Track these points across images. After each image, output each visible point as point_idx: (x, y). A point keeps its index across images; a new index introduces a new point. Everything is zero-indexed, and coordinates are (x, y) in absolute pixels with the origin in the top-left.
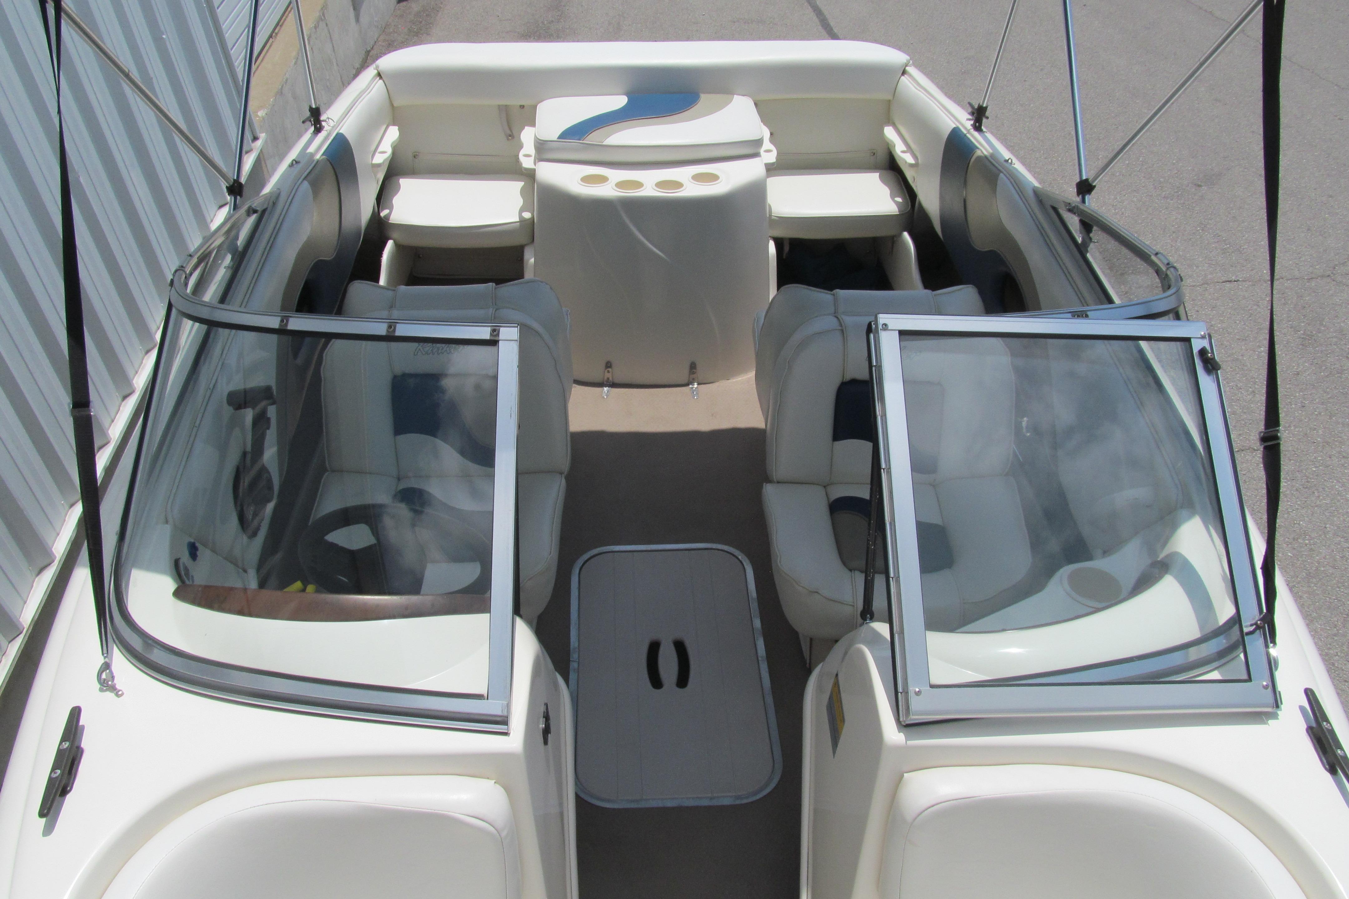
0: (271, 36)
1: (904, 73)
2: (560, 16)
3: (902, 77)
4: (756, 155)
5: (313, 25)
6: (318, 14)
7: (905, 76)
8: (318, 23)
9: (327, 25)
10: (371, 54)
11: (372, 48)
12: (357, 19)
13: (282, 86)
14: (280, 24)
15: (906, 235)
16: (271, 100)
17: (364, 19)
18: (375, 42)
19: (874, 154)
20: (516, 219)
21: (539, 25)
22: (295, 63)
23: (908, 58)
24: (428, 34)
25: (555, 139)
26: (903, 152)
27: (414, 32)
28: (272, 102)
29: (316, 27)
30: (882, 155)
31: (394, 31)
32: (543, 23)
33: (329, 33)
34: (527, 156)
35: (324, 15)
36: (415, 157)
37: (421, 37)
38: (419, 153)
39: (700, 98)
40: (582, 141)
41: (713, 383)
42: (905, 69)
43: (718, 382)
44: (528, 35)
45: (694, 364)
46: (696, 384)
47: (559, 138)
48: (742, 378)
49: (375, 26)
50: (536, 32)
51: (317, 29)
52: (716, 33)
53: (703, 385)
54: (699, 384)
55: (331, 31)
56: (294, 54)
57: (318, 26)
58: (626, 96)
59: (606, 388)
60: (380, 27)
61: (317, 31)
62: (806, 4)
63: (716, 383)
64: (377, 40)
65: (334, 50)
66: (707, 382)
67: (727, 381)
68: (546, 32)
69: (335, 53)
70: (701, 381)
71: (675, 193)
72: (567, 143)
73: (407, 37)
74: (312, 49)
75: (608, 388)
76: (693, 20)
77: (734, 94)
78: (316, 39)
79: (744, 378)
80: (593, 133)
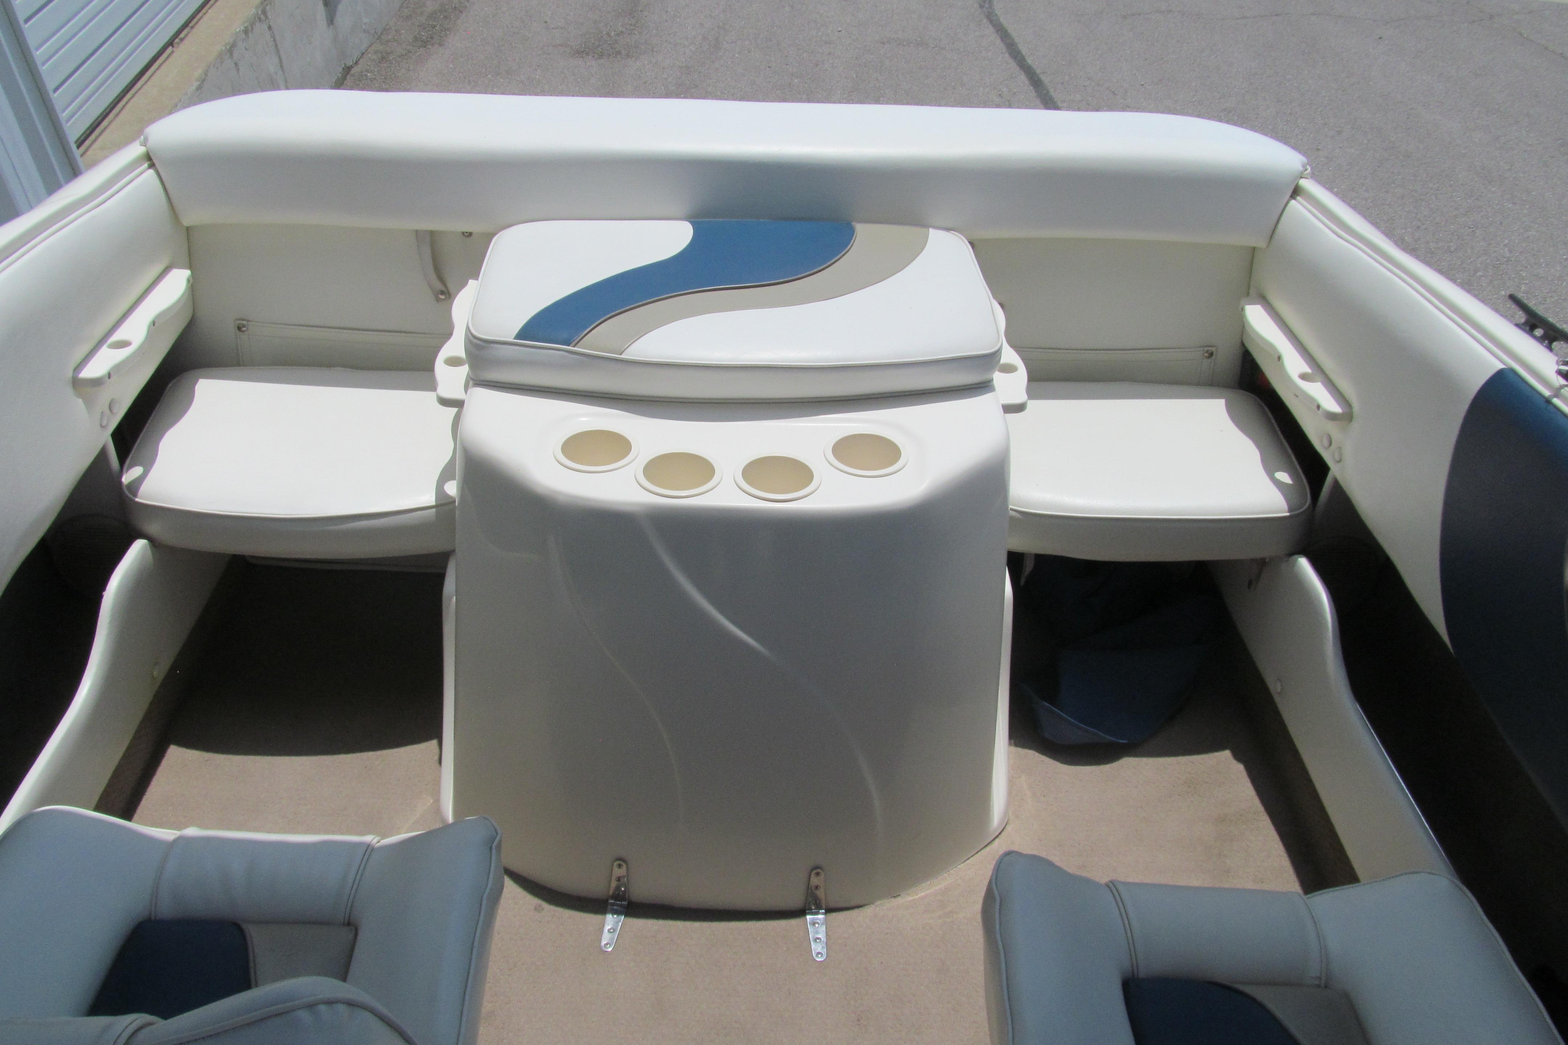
0: (170, 43)
1: (1296, 192)
2: (635, 25)
3: (1293, 202)
4: (983, 387)
5: (242, 28)
6: (254, 11)
7: (1299, 198)
8: (252, 24)
9: (270, 28)
10: (352, 72)
11: (356, 63)
12: (331, 20)
14: (191, 25)
15: (1304, 563)
17: (344, 19)
18: (363, 54)
19: (1211, 354)
20: (428, 498)
22: (199, 88)
23: (1304, 160)
25: (511, 339)
26: (1304, 377)
27: (421, 41)
29: (246, 32)
30: (1226, 357)
31: (394, 39)
32: (608, 34)
33: (275, 41)
34: (453, 362)
35: (264, 12)
36: (239, 328)
37: (430, 49)
38: (248, 321)
39: (855, 234)
40: (574, 347)
41: (861, 909)
42: (1298, 183)
43: (873, 904)
44: (585, 51)
45: (818, 870)
46: (823, 914)
47: (520, 336)
48: (928, 892)
49: (364, 31)
50: (597, 47)
51: (250, 34)
52: (857, 59)
53: (837, 913)
54: (829, 910)
55: (277, 38)
56: (198, 73)
57: (252, 29)
58: (691, 223)
59: (612, 915)
60: (372, 32)
61: (248, 37)
62: (985, 20)
63: (867, 906)
64: (366, 50)
65: (282, 66)
66: (847, 905)
67: (893, 900)
68: (612, 48)
69: (283, 71)
70: (832, 905)
71: (790, 502)
72: (539, 350)
73: (410, 48)
74: (236, 64)
75: (615, 916)
76: (824, 38)
77: (927, 226)
78: (246, 49)
79: (931, 890)
80: (602, 325)
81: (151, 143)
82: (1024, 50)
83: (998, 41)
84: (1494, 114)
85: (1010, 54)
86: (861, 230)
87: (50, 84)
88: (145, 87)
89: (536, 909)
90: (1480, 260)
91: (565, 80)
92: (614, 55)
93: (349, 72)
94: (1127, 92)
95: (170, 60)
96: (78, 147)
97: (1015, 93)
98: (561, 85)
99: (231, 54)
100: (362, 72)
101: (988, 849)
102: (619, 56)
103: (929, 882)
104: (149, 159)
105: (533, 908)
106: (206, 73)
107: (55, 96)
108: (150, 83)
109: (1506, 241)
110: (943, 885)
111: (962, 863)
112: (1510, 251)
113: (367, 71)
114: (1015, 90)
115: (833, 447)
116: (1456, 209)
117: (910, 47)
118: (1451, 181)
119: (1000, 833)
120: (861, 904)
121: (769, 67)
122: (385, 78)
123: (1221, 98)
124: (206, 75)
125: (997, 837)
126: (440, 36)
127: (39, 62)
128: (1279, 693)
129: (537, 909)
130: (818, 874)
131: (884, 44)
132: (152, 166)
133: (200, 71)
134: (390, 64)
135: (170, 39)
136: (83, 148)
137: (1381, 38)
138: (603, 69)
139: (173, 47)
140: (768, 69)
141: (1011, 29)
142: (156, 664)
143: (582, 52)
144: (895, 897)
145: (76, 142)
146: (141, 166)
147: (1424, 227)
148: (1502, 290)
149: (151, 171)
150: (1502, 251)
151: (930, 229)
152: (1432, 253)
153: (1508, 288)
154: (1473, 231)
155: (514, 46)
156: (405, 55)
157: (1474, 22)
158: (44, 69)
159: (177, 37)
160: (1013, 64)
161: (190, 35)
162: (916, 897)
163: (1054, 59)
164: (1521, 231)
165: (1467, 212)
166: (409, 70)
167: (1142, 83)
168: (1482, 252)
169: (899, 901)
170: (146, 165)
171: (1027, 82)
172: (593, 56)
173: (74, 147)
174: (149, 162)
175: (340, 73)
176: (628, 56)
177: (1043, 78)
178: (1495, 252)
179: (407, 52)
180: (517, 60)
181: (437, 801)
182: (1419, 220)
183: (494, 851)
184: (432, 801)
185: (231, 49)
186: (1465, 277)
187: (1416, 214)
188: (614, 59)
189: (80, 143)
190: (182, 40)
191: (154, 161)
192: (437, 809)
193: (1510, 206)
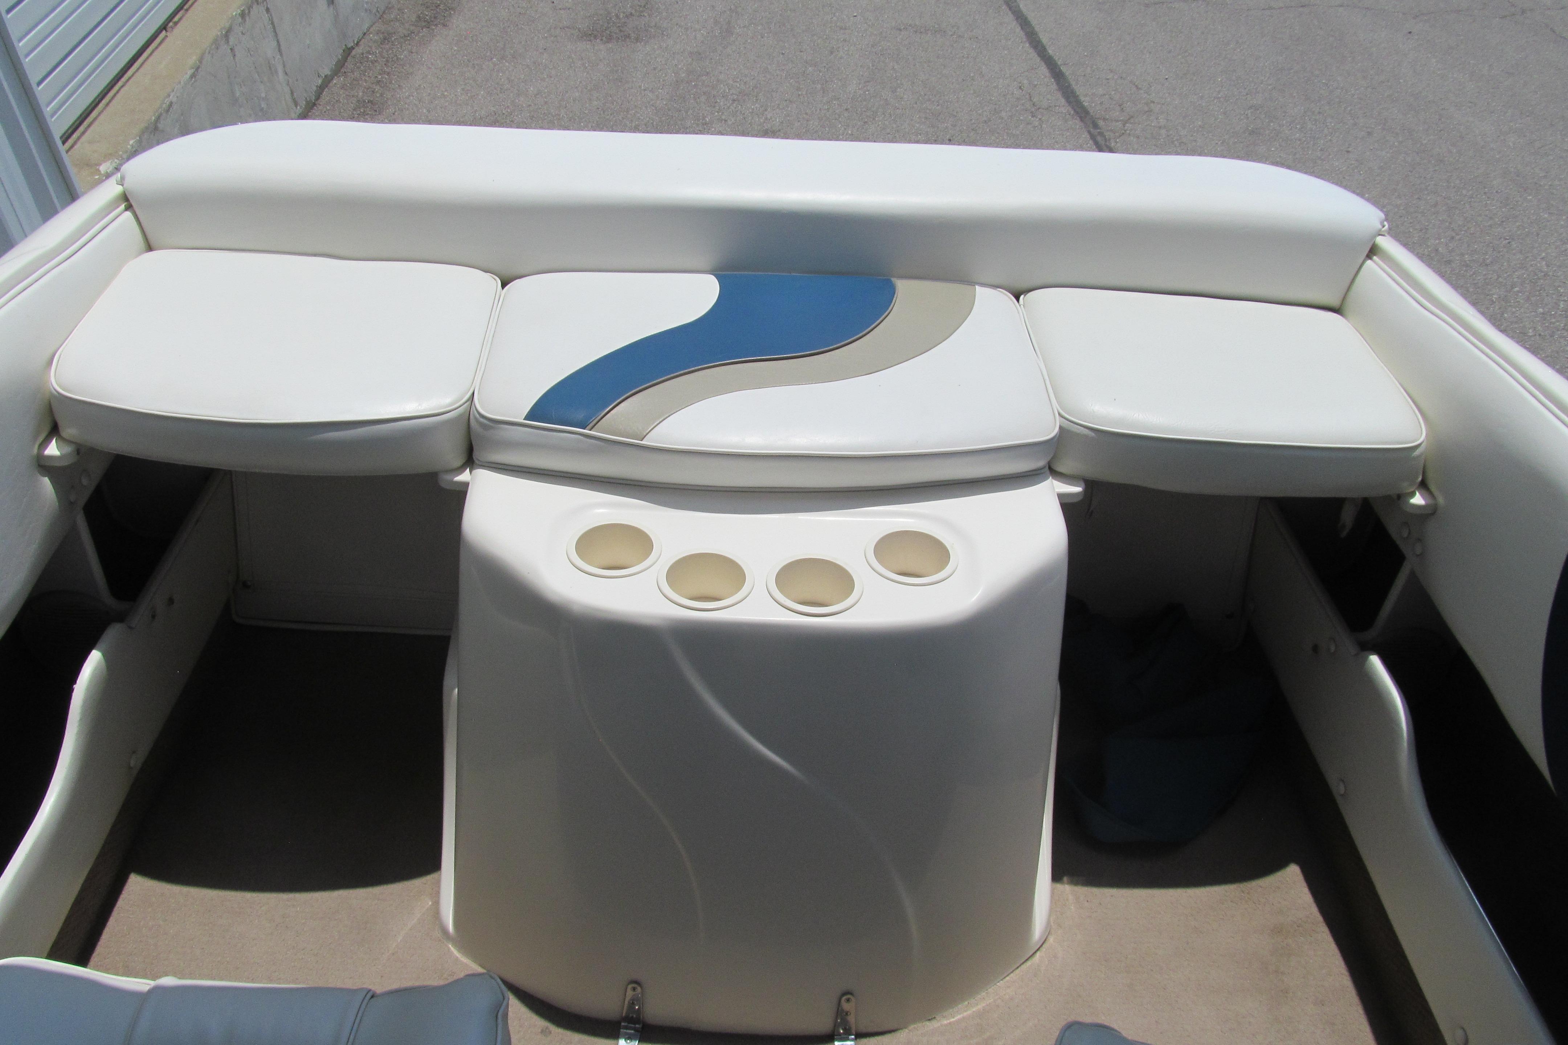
0: (164, 27)
1: (1373, 251)
2: (645, 6)
3: (1369, 262)
4: (1037, 474)
5: (239, 11)
7: (1375, 258)
8: (249, 7)
9: (268, 10)
11: (357, 44)
13: (158, 119)
14: (185, 7)
16: (131, 142)
18: (365, 34)
21: (611, 18)
22: (193, 76)
24: (444, 25)
25: (520, 420)
27: (425, 21)
28: (132, 146)
29: (243, 15)
31: (396, 19)
32: (617, 16)
33: (273, 23)
37: (433, 30)
39: (896, 293)
40: (590, 430)
41: (893, 1033)
42: (1374, 242)
43: (906, 1028)
44: (593, 34)
45: (849, 996)
46: (852, 1040)
47: (531, 416)
48: (965, 1014)
49: (366, 10)
50: (605, 30)
51: (247, 18)
52: (873, 46)
53: (868, 1039)
54: (859, 1036)
55: (276, 21)
56: (193, 60)
57: (249, 12)
58: (718, 277)
59: (625, 1040)
60: (374, 11)
61: (245, 20)
62: (1004, 7)
63: (900, 1031)
64: (368, 30)
65: (280, 50)
66: (880, 1030)
67: (928, 1023)
68: (621, 31)
69: (281, 55)
70: (863, 1029)
71: (829, 617)
72: (551, 433)
73: (412, 28)
74: (231, 49)
75: (628, 1041)
76: (838, 24)
77: (972, 283)
78: (243, 34)
79: (969, 1012)
80: (622, 405)
81: (128, 183)
82: (1045, 40)
83: (1018, 29)
84: (1528, 116)
85: (1030, 43)
86: (902, 286)
87: (33, 77)
88: (138, 74)
89: (542, 1032)
90: (1516, 274)
91: (573, 65)
92: (623, 38)
93: (349, 54)
94: (1151, 87)
95: (163, 46)
96: (64, 143)
97: (1035, 86)
98: (568, 69)
99: (227, 41)
100: (363, 54)
101: (1029, 963)
102: (628, 40)
103: (966, 1003)
104: (126, 200)
105: (540, 1030)
106: (201, 60)
107: (39, 90)
108: (141, 70)
109: (1544, 254)
110: (980, 1007)
111: (1002, 980)
112: (1548, 266)
113: (369, 52)
114: (1036, 83)
115: (876, 546)
116: (1491, 218)
117: (927, 34)
118: (1485, 188)
119: (1041, 946)
120: (892, 1029)
121: (783, 54)
122: (387, 61)
123: (1247, 94)
124: (201, 62)
125: (1038, 950)
126: (444, 16)
127: (21, 54)
128: (1342, 795)
129: (544, 1032)
130: (848, 1000)
131: (900, 30)
132: (129, 207)
133: (194, 58)
134: (392, 45)
135: (164, 23)
136: (70, 142)
137: (1410, 33)
138: (612, 54)
139: (166, 31)
140: (782, 56)
141: (1031, 16)
142: (134, 752)
143: (590, 35)
144: (929, 1020)
145: (61, 138)
146: (118, 207)
147: (1458, 237)
148: (1541, 307)
149: (128, 214)
150: (1539, 265)
151: (977, 287)
152: (1467, 266)
153: (1546, 305)
154: (1509, 243)
155: (519, 27)
156: (408, 36)
157: (1505, 17)
158: (27, 61)
159: (170, 21)
160: (1033, 54)
161: (184, 19)
162: (953, 1020)
163: (1076, 50)
164: (1559, 243)
165: (1502, 222)
166: (412, 53)
167: (1167, 77)
168: (1518, 266)
169: (935, 1024)
170: (123, 207)
171: (1048, 74)
172: (602, 40)
173: (59, 142)
174: (126, 203)
175: (341, 55)
176: (637, 40)
177: (1064, 69)
178: (1531, 265)
179: (409, 32)
180: (523, 43)
181: (437, 903)
182: (1453, 230)
183: (500, 1020)
184: (430, 903)
185: (227, 33)
186: (1502, 293)
187: (1450, 223)
188: (623, 43)
189: (65, 138)
190: (176, 23)
191: (131, 201)
192: (436, 913)
193: (1546, 216)
